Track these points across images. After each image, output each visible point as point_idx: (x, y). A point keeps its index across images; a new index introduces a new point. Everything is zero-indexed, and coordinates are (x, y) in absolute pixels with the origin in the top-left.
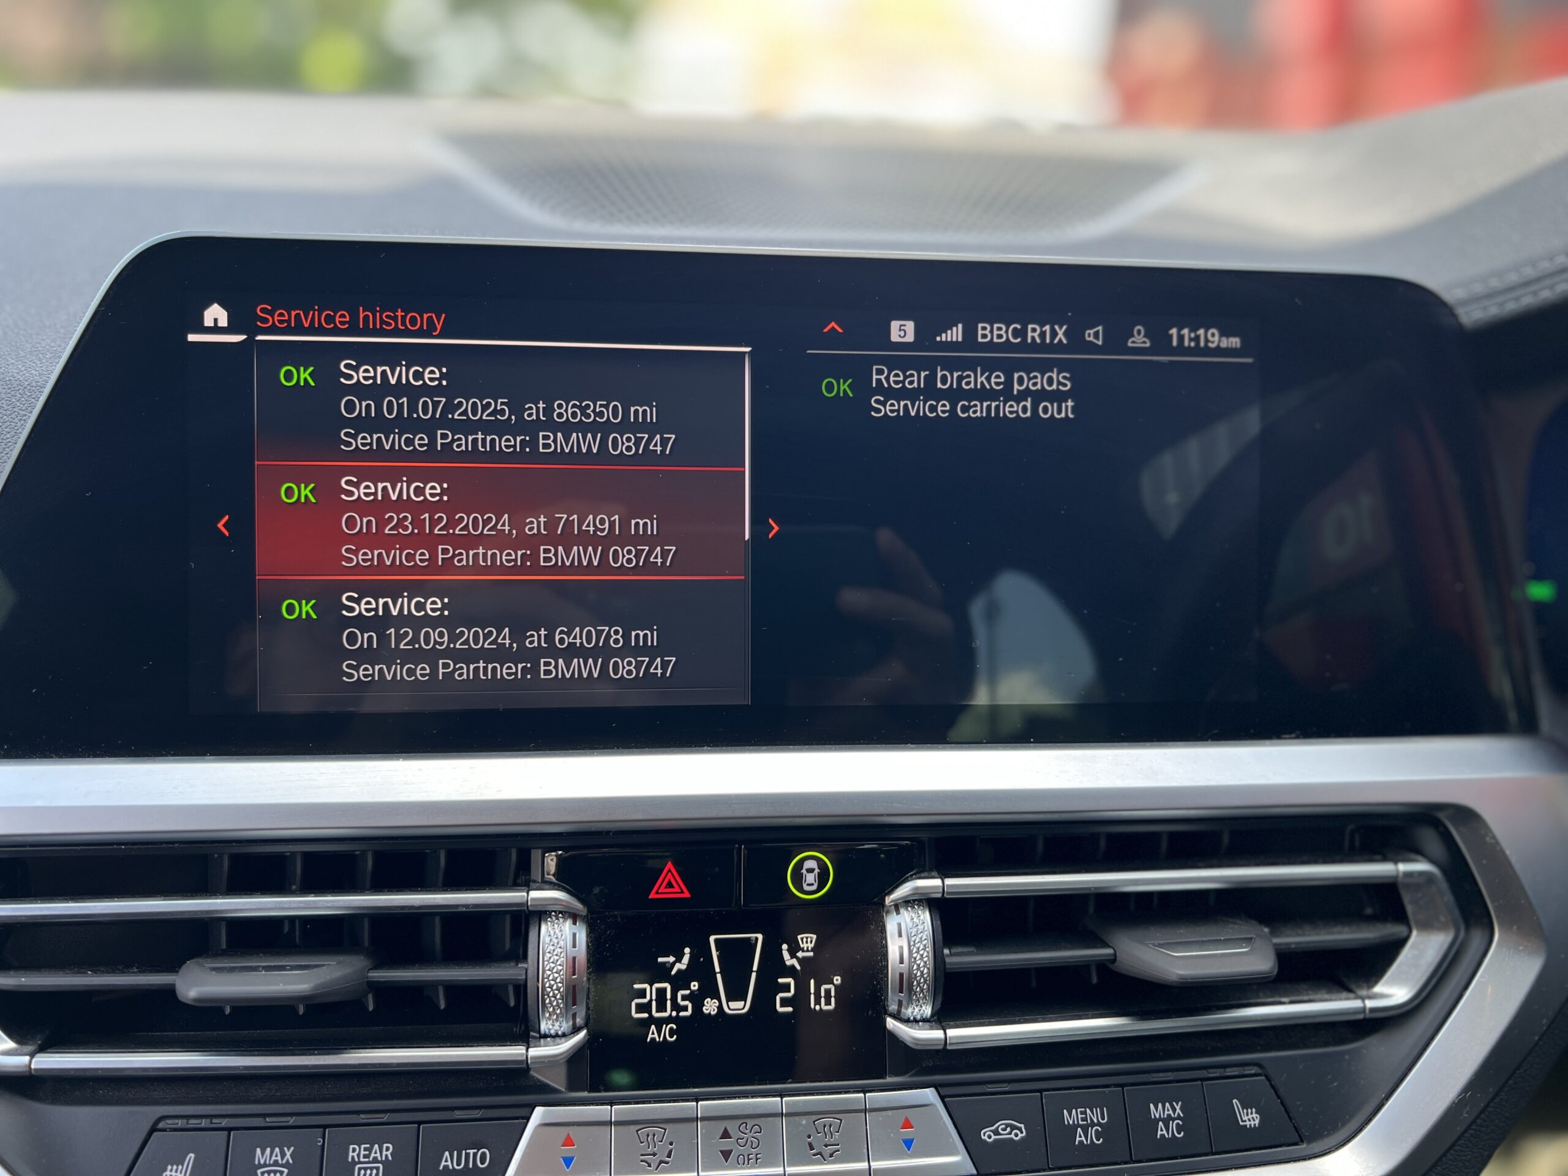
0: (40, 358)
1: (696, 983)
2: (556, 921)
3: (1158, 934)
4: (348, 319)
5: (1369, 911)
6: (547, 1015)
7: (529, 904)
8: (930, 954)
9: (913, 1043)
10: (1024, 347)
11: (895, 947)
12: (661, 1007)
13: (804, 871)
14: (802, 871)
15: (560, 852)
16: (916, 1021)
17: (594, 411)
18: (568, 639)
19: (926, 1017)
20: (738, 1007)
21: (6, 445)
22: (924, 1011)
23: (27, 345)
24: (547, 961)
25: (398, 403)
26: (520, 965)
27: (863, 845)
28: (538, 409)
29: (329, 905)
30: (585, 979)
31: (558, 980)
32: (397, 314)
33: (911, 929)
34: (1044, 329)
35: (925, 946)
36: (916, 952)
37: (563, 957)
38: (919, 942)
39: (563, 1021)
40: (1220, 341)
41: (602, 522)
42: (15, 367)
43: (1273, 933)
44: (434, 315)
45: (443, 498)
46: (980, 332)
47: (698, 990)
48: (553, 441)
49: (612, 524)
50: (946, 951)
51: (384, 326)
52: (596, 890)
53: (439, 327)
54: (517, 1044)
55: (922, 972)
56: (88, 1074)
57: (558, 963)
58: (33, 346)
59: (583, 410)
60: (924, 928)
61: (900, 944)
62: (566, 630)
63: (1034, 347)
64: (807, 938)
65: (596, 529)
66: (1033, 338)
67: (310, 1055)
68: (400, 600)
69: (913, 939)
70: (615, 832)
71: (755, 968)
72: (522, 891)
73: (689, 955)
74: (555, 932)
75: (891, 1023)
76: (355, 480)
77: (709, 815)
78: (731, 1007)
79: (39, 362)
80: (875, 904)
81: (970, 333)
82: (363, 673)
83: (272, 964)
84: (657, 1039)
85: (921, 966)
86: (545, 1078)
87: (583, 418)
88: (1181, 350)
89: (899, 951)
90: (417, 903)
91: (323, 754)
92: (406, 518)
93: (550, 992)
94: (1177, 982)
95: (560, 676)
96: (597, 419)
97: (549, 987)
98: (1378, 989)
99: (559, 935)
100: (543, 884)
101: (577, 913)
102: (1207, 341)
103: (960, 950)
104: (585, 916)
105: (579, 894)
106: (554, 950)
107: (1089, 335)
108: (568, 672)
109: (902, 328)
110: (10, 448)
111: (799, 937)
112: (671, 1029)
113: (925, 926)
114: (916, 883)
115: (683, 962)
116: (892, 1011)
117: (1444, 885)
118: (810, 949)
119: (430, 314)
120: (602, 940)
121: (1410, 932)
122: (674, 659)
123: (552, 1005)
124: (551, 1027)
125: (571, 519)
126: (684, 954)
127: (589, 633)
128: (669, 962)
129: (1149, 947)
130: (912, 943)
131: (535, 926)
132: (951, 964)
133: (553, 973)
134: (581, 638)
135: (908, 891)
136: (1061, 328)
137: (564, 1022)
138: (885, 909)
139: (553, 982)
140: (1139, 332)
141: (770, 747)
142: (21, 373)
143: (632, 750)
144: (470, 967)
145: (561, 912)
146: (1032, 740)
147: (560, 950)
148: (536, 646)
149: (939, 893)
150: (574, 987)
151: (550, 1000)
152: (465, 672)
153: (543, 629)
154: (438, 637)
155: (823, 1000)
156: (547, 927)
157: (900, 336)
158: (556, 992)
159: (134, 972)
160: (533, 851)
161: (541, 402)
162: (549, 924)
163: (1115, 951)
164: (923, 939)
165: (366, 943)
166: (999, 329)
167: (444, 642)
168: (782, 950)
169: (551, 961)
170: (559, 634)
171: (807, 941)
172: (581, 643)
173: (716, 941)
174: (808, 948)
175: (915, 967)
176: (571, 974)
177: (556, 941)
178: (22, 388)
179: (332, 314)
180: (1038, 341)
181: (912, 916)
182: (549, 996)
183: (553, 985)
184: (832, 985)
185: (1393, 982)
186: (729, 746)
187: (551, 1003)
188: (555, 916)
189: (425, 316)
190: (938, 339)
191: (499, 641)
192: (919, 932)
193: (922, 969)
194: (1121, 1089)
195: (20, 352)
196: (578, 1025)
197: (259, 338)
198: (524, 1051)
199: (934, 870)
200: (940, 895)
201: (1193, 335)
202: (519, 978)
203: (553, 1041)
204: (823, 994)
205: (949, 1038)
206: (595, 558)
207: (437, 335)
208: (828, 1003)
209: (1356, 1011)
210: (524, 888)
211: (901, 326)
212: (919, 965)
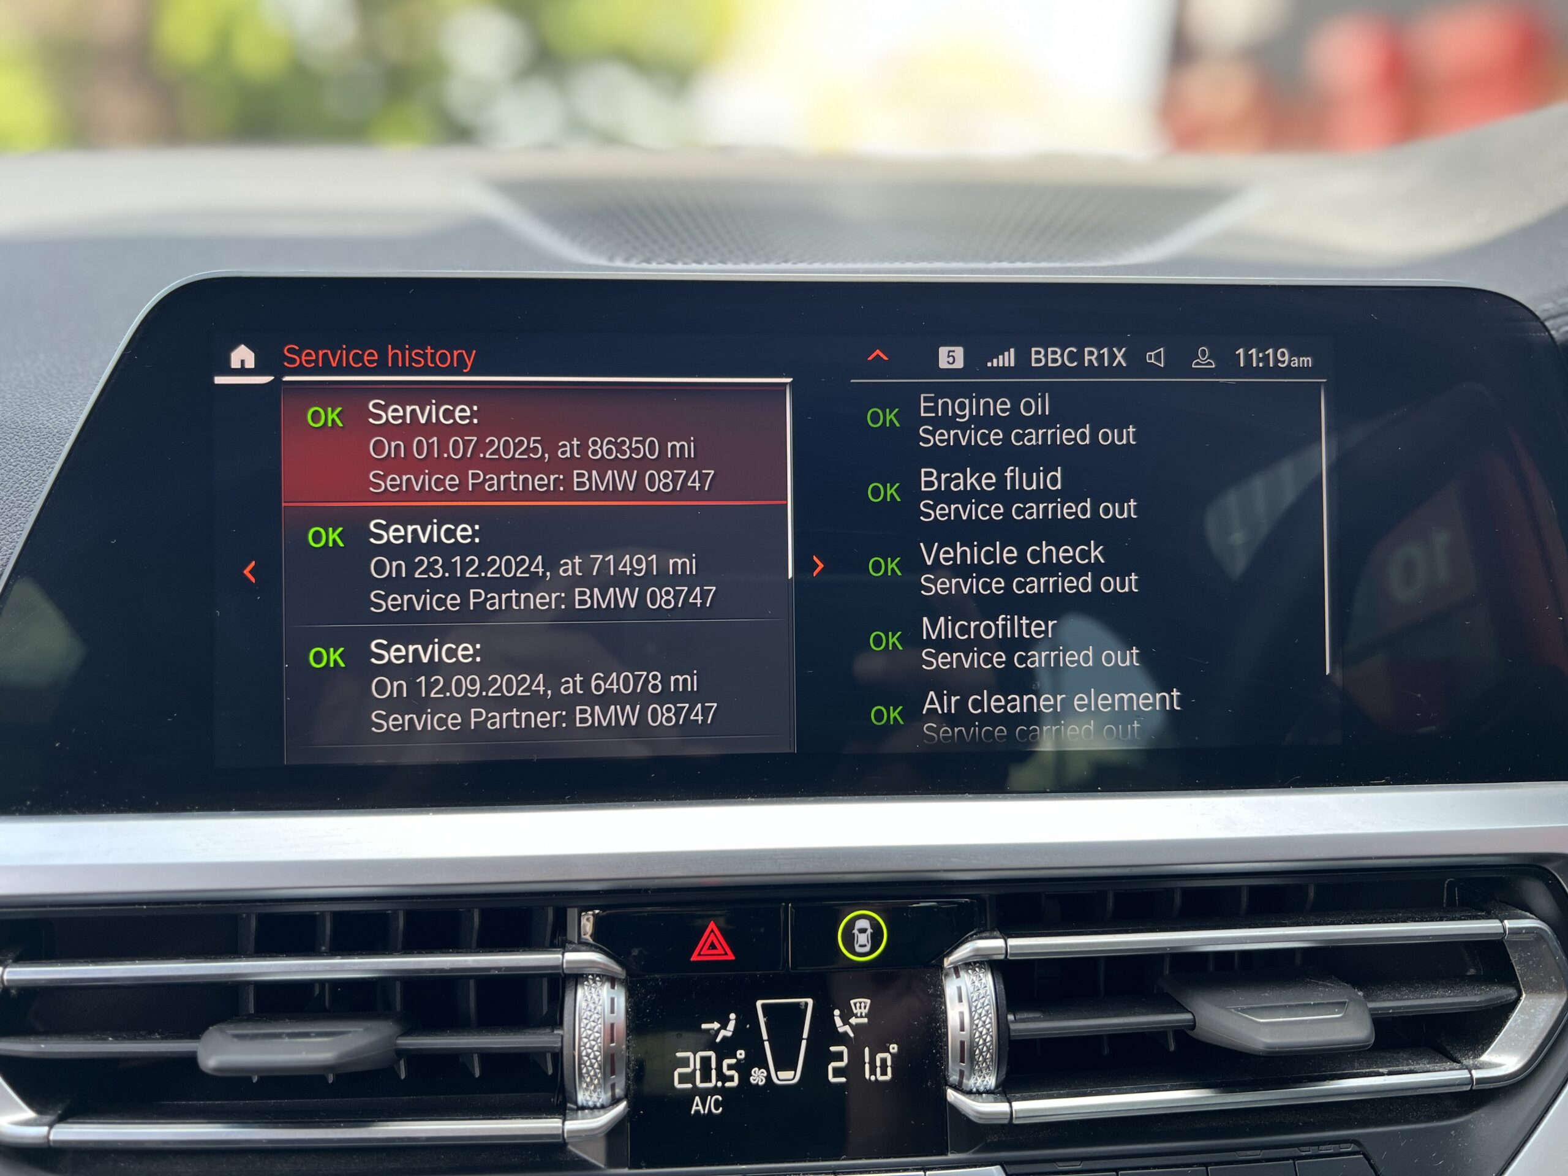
0: (70, 405)
1: (743, 1052)
2: (593, 985)
3: (1241, 998)
4: (376, 358)
5: (1472, 972)
6: (584, 1085)
7: (565, 966)
8: (993, 1021)
9: (976, 1117)
10: (1081, 371)
11: (955, 1013)
12: (706, 1078)
13: (855, 931)
14: (853, 932)
15: (597, 911)
16: (979, 1093)
17: (630, 447)
18: (605, 685)
19: (990, 1089)
20: (787, 1077)
21: (33, 493)
22: (987, 1082)
23: (59, 393)
24: (583, 1028)
25: (427, 443)
26: (556, 1032)
27: (918, 903)
28: (572, 446)
29: (356, 968)
30: (624, 1047)
31: (596, 1048)
32: (426, 351)
33: (972, 993)
34: (1101, 352)
35: (987, 1011)
36: (978, 1019)
37: (600, 1024)
38: (980, 1008)
39: (601, 1092)
40: (1290, 361)
41: (639, 562)
42: (46, 415)
43: (1368, 997)
44: (464, 352)
45: (474, 540)
46: (1034, 357)
47: (745, 1059)
48: (587, 480)
49: (649, 564)
50: (1011, 1017)
51: (413, 364)
52: (635, 952)
53: (469, 364)
54: (553, 1116)
55: (985, 1040)
56: (107, 1146)
57: (596, 1030)
58: (64, 393)
59: (619, 446)
60: (986, 993)
61: (961, 1010)
62: (602, 675)
63: (1091, 371)
64: (860, 1003)
65: (633, 570)
66: (1090, 361)
67: (337, 1127)
68: (431, 646)
69: (974, 1004)
70: (653, 889)
71: (805, 1035)
72: (557, 952)
73: (734, 1021)
74: (592, 997)
75: (952, 1095)
76: (384, 523)
77: (753, 872)
78: (780, 1078)
79: (69, 409)
80: (933, 966)
81: (1023, 357)
82: (393, 723)
83: (297, 1030)
84: (702, 1112)
85: (983, 1033)
86: (585, 1153)
87: (618, 455)
88: (1249, 370)
89: (960, 1017)
90: (447, 966)
91: (351, 808)
92: (436, 562)
93: (587, 1061)
94: (1263, 1052)
95: (596, 725)
96: (633, 455)
97: (586, 1056)
98: (1485, 1057)
99: (597, 999)
100: (579, 945)
101: (616, 976)
102: (1276, 361)
103: (1025, 1015)
104: (624, 980)
105: (617, 956)
106: (591, 1016)
107: (1150, 357)
108: (605, 720)
109: (951, 354)
110: (37, 497)
111: (852, 1002)
112: (717, 1101)
113: (986, 991)
114: (976, 943)
115: (728, 1029)
116: (953, 1082)
117: (1555, 944)
118: (863, 1015)
119: (460, 351)
120: (642, 1005)
121: (1520, 995)
122: (715, 705)
123: (589, 1075)
124: (588, 1098)
125: (607, 559)
126: (729, 1020)
127: (626, 678)
128: (713, 1029)
129: (1231, 1011)
130: (973, 1009)
131: (571, 990)
132: (1015, 1031)
133: (589, 1041)
134: (618, 684)
135: (970, 952)
136: (1119, 351)
137: (603, 1093)
138: (944, 972)
139: (589, 1051)
140: (1203, 352)
141: (818, 798)
142: (51, 421)
143: (671, 802)
144: (503, 1033)
145: (598, 975)
146: (1099, 788)
147: (597, 1016)
148: (572, 692)
149: (1002, 954)
150: (613, 1056)
151: (587, 1070)
152: (497, 721)
153: (578, 675)
154: (471, 685)
155: (878, 1070)
156: (583, 991)
157: (948, 362)
158: (594, 1061)
159: (156, 1039)
160: (569, 911)
161: (575, 439)
162: (586, 988)
163: (1194, 1016)
164: (985, 1004)
165: (398, 1008)
166: (1055, 353)
167: (476, 690)
168: (834, 1016)
169: (588, 1027)
170: (596, 680)
171: (861, 1006)
172: (619, 689)
173: (764, 1006)
174: (861, 1014)
175: (977, 1035)
176: (609, 1041)
177: (592, 1006)
178: (51, 436)
179: (360, 353)
180: (1096, 365)
181: (973, 980)
182: (586, 1066)
183: (590, 1054)
184: (888, 1054)
185: (1501, 1050)
186: (774, 797)
187: (588, 1072)
188: (593, 979)
189: (456, 353)
190: (989, 364)
191: (533, 688)
192: (980, 997)
193: (984, 1037)
194: (1204, 1168)
195: (52, 400)
196: (617, 1096)
197: (287, 378)
198: (560, 1125)
199: (996, 929)
200: (1002, 957)
201: (1261, 355)
202: (554, 1045)
203: (591, 1114)
204: (878, 1063)
205: (1016, 1111)
206: (632, 600)
207: (468, 372)
208: (884, 1073)
209: (1462, 1083)
210: (559, 949)
211: (949, 352)
212: (981, 1033)
